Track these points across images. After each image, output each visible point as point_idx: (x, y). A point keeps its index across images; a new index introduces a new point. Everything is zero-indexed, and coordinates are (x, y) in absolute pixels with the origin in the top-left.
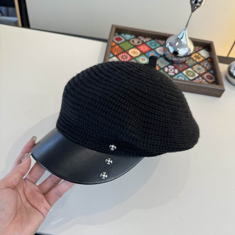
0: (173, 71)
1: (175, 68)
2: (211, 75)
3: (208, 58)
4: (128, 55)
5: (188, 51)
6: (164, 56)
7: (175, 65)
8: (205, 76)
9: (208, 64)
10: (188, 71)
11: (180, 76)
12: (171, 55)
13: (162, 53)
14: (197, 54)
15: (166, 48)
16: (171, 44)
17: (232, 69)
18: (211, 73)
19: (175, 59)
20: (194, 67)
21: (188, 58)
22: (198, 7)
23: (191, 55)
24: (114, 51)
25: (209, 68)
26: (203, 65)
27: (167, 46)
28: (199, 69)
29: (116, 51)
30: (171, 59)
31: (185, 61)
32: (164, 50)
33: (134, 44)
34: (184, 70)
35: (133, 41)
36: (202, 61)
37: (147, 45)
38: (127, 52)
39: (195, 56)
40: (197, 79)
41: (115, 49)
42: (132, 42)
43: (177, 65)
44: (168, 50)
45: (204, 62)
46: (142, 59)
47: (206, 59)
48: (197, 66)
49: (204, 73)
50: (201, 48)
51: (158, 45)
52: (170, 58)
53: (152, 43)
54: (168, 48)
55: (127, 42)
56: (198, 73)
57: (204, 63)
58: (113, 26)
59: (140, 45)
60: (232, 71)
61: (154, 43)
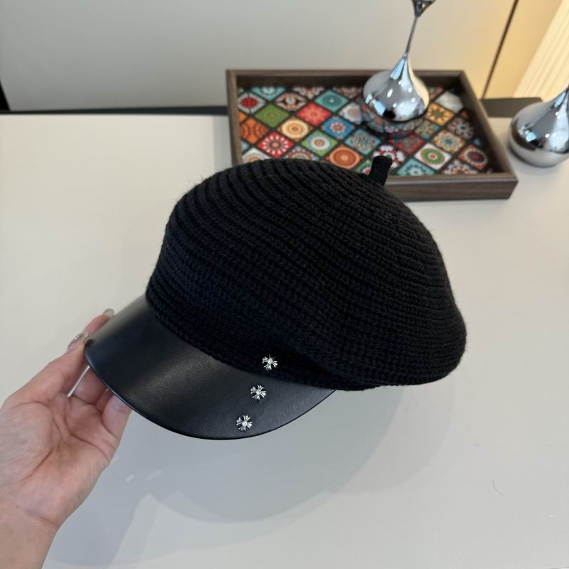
0: (393, 157)
1: (396, 150)
2: (479, 151)
3: (461, 111)
4: (283, 139)
5: (418, 106)
6: (364, 125)
7: (393, 141)
8: (465, 155)
9: (464, 125)
10: (425, 150)
11: (411, 166)
12: (379, 120)
13: (358, 120)
14: (435, 107)
15: (367, 105)
16: (376, 95)
17: (520, 128)
18: (477, 147)
19: (391, 129)
20: (436, 138)
21: (421, 120)
22: (429, 3)
23: (426, 111)
24: (246, 133)
25: (470, 135)
26: (456, 130)
27: (367, 101)
28: (449, 142)
29: (252, 134)
30: (382, 131)
31: (416, 128)
32: (362, 110)
33: (288, 108)
34: (416, 151)
35: (284, 102)
36: (451, 121)
37: (318, 106)
38: (279, 130)
39: (433, 113)
40: (450, 167)
41: (249, 128)
42: (281, 105)
43: (397, 141)
44: (373, 110)
45: (454, 123)
46: (316, 142)
47: (457, 115)
48: (441, 134)
49: (462, 150)
50: (440, 90)
51: (344, 101)
52: (379, 128)
53: (329, 99)
54: (370, 105)
55: (271, 107)
56: (449, 153)
57: (455, 126)
58: (228, 73)
59: (302, 108)
60: (521, 132)
61: (333, 97)
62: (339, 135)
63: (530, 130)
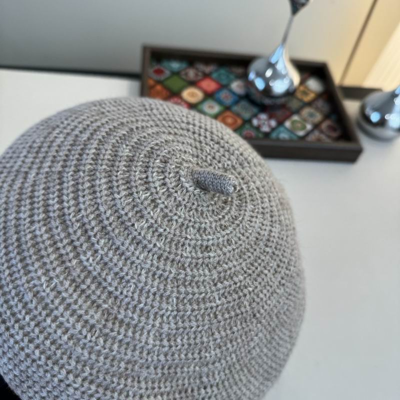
0: (267, 124)
1: (271, 117)
2: (333, 124)
3: (322, 93)
6: (247, 97)
8: (324, 126)
9: (324, 104)
10: (293, 120)
11: (281, 132)
13: (242, 92)
14: (302, 88)
18: (333, 121)
19: (267, 101)
20: (302, 112)
21: (290, 97)
23: (296, 90)
26: (317, 107)
27: (250, 79)
28: (311, 115)
30: (260, 102)
31: (286, 103)
32: (245, 86)
33: (189, 79)
34: (285, 120)
35: (186, 74)
36: (314, 100)
37: (213, 79)
38: (180, 95)
39: (302, 92)
40: (311, 135)
43: (272, 112)
45: (317, 102)
46: (208, 107)
47: (319, 96)
48: (306, 109)
49: (321, 122)
50: (307, 75)
51: (232, 77)
52: (258, 100)
53: (221, 75)
55: (175, 78)
56: (311, 123)
58: (145, 49)
59: (200, 80)
61: (225, 75)
62: (226, 104)
63: (376, 109)
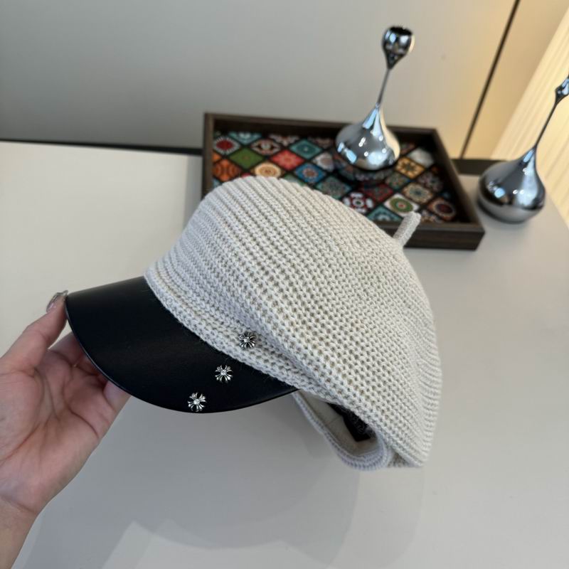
0: (362, 204)
1: (366, 197)
2: (447, 204)
3: (431, 166)
5: (389, 156)
6: (336, 173)
7: (363, 189)
8: (434, 206)
9: (433, 179)
10: (395, 199)
11: (380, 213)
12: (351, 169)
13: (328, 167)
14: (406, 161)
15: (340, 154)
16: (348, 144)
17: (488, 184)
18: (446, 200)
19: (361, 177)
20: (406, 189)
21: (390, 171)
22: (401, 56)
23: (396, 163)
25: (438, 187)
26: (425, 183)
27: (339, 150)
28: (418, 193)
29: (225, 173)
30: (352, 178)
31: (386, 178)
32: (334, 159)
33: (263, 152)
34: (385, 200)
35: (259, 147)
36: (421, 175)
37: (292, 152)
38: (252, 171)
39: (404, 166)
41: (222, 168)
42: (257, 149)
43: (368, 190)
45: (425, 177)
47: (427, 170)
48: (411, 186)
49: (430, 202)
50: (411, 146)
51: (318, 150)
52: (351, 176)
53: (303, 147)
54: (343, 154)
55: (246, 151)
56: (418, 203)
57: (425, 179)
58: (207, 116)
59: (276, 154)
60: (490, 186)
61: (307, 146)
62: (311, 180)
63: (499, 185)
